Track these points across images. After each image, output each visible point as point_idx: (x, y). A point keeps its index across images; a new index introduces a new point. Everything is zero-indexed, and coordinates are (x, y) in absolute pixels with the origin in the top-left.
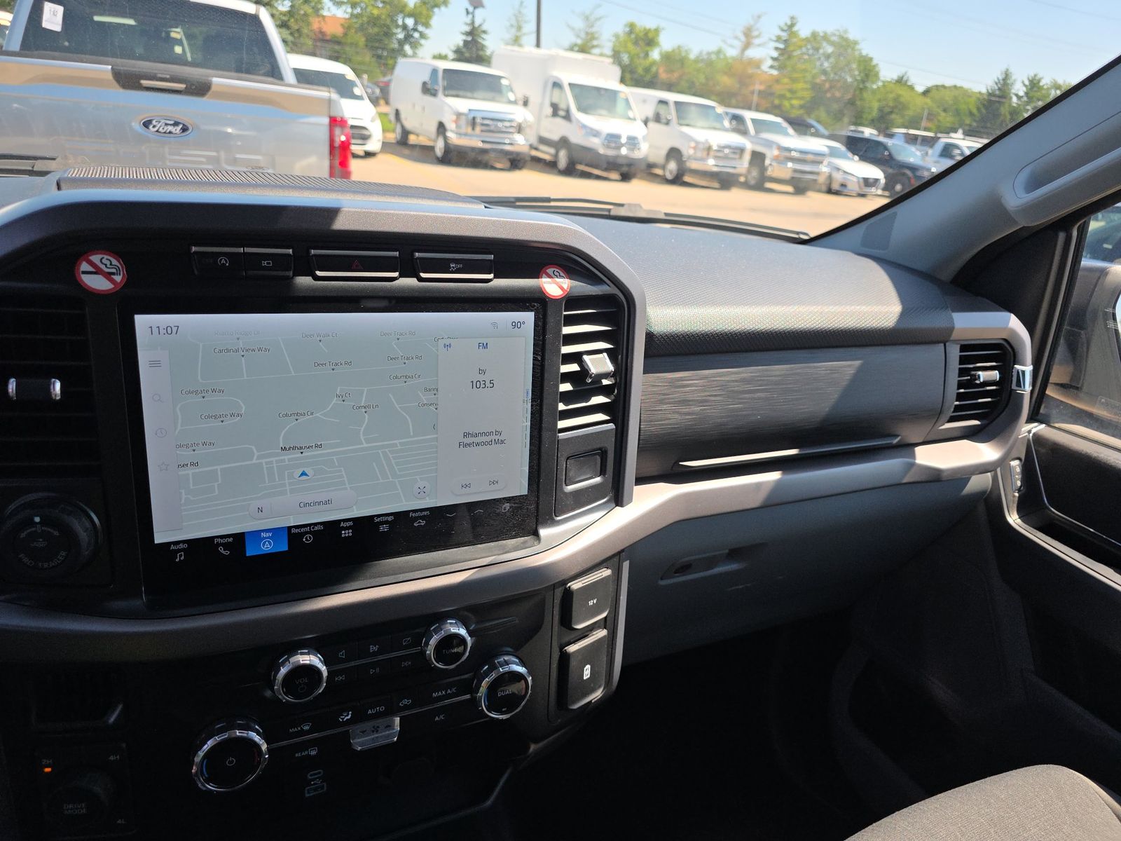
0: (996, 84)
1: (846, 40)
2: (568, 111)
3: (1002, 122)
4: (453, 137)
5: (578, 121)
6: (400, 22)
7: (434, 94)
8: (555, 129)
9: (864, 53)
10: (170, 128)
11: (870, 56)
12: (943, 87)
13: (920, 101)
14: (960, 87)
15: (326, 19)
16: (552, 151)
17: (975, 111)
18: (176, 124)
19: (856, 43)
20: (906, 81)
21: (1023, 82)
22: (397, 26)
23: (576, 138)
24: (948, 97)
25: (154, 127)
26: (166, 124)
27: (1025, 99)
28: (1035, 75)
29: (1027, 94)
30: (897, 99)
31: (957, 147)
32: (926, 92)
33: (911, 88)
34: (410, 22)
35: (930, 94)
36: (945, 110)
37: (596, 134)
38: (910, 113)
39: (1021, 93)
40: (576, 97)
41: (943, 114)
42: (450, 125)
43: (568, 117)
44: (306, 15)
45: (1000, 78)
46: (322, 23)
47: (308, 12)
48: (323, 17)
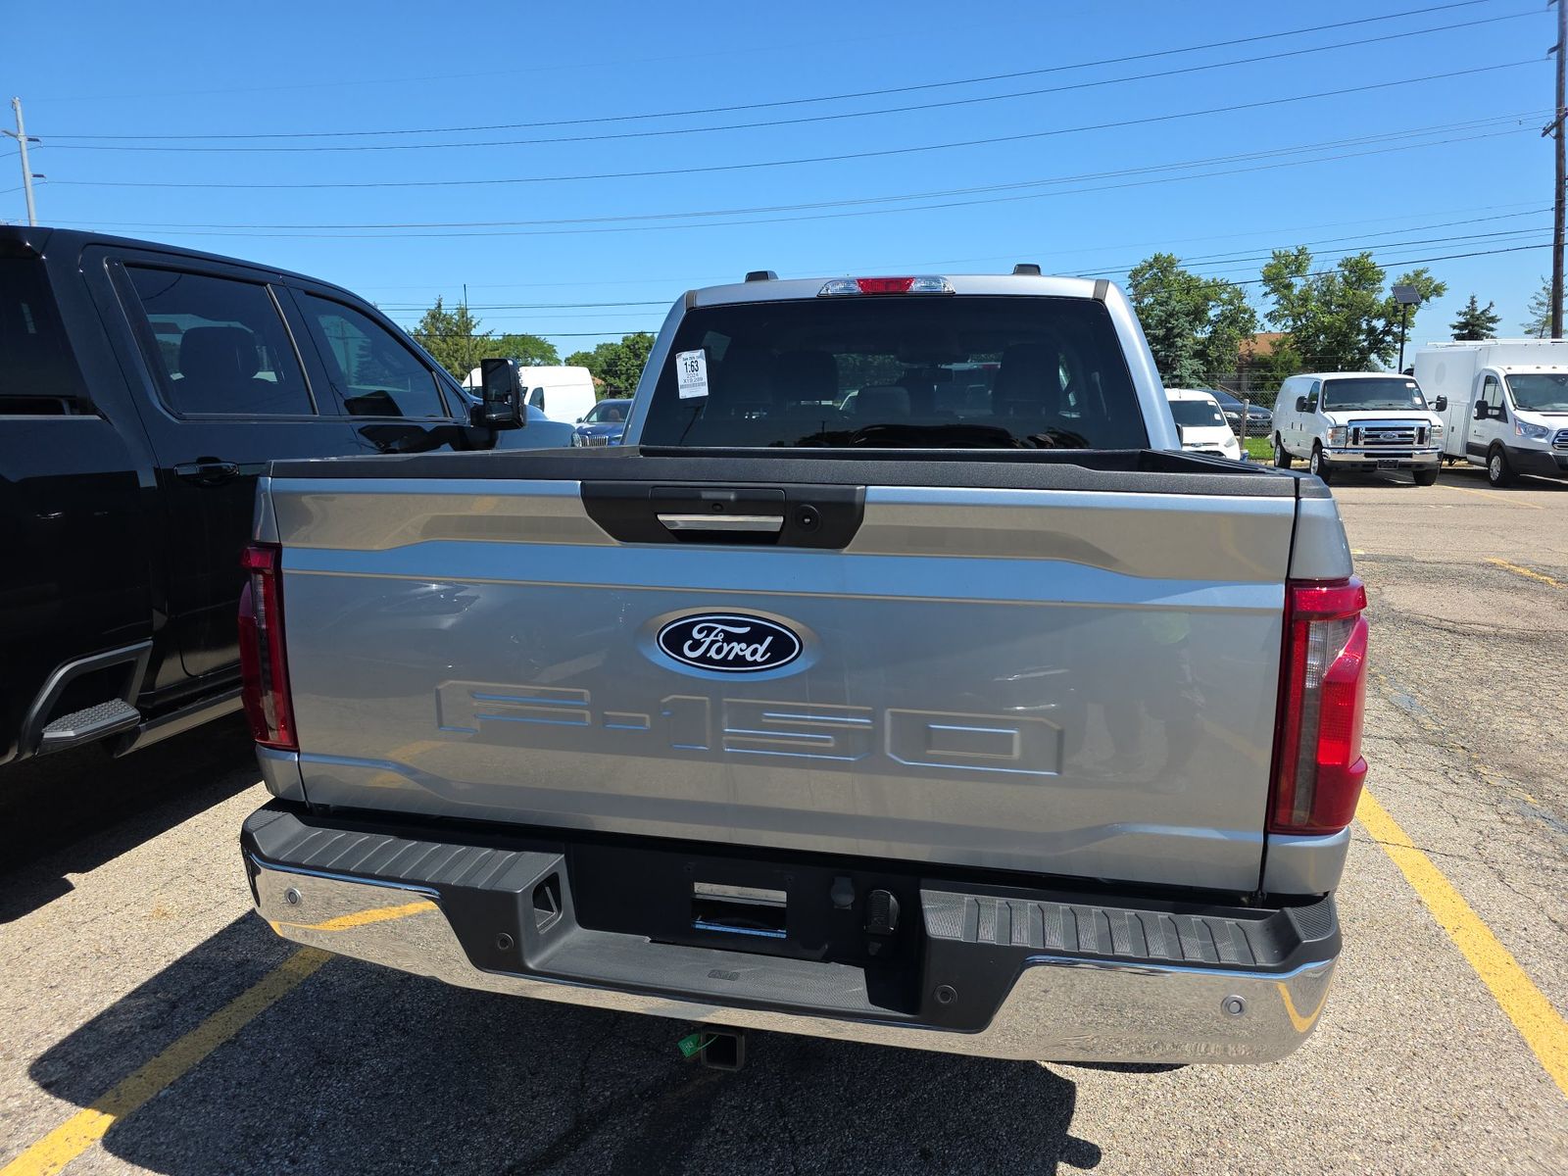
2: (1503, 408)
4: (1331, 455)
5: (1516, 419)
6: (1364, 326)
7: (1312, 409)
8: (1486, 432)
10: (737, 648)
15: (1257, 340)
16: (1483, 460)
18: (756, 634)
22: (1360, 331)
23: (1513, 439)
25: (694, 647)
26: (730, 638)
34: (1379, 324)
37: (1543, 432)
40: (1515, 392)
42: (1327, 441)
43: (1502, 415)
44: (1230, 339)
46: (1252, 344)
47: (1233, 335)
48: (1254, 337)
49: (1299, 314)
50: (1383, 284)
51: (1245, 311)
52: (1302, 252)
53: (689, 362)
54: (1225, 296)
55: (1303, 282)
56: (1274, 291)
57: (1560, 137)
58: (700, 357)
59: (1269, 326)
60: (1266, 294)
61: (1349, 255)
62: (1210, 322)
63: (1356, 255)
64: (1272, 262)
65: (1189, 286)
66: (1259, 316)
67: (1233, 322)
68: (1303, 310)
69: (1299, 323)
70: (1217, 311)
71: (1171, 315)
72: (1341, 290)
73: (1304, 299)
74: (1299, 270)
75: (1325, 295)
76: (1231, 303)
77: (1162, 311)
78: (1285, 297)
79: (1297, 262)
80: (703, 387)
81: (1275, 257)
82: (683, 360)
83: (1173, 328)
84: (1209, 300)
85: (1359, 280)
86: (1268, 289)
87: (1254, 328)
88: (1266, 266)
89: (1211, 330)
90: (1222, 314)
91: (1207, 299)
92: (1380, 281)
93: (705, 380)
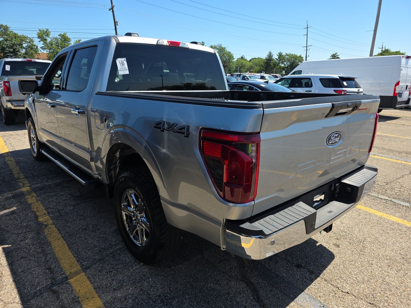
0: (268, 56)
1: (222, 47)
3: (272, 67)
9: (228, 51)
11: (230, 51)
12: (255, 58)
13: (249, 63)
14: (260, 58)
17: (264, 65)
19: (225, 48)
20: (244, 58)
21: (277, 55)
24: (256, 61)
27: (279, 60)
28: (280, 52)
29: (279, 58)
30: (242, 64)
31: (246, 76)
32: (250, 61)
33: (246, 60)
35: (251, 61)
36: (256, 66)
38: (246, 67)
39: (277, 58)
41: (256, 67)
44: (32, 53)
45: (269, 54)
46: (39, 56)
47: (33, 53)
48: (39, 54)
49: (51, 48)
50: (71, 42)
51: (35, 46)
52: (47, 30)
53: (121, 62)
54: (28, 40)
55: (50, 39)
56: (42, 40)
57: (113, 12)
58: (124, 60)
59: (42, 51)
60: (39, 41)
61: (61, 33)
62: (24, 48)
63: (63, 33)
64: (39, 32)
65: (16, 36)
66: (39, 47)
67: (32, 49)
68: (52, 47)
69: (51, 51)
70: (26, 45)
71: (13, 45)
72: (60, 43)
73: (52, 44)
74: (48, 35)
75: (57, 44)
76: (30, 43)
77: (11, 43)
78: (45, 43)
79: (47, 33)
80: (127, 71)
81: (40, 31)
82: (119, 61)
83: (16, 49)
84: (23, 41)
85: (65, 40)
86: (40, 40)
87: (38, 51)
88: (38, 33)
89: (25, 50)
90: (28, 45)
91: (22, 40)
92: (70, 41)
93: (127, 68)
